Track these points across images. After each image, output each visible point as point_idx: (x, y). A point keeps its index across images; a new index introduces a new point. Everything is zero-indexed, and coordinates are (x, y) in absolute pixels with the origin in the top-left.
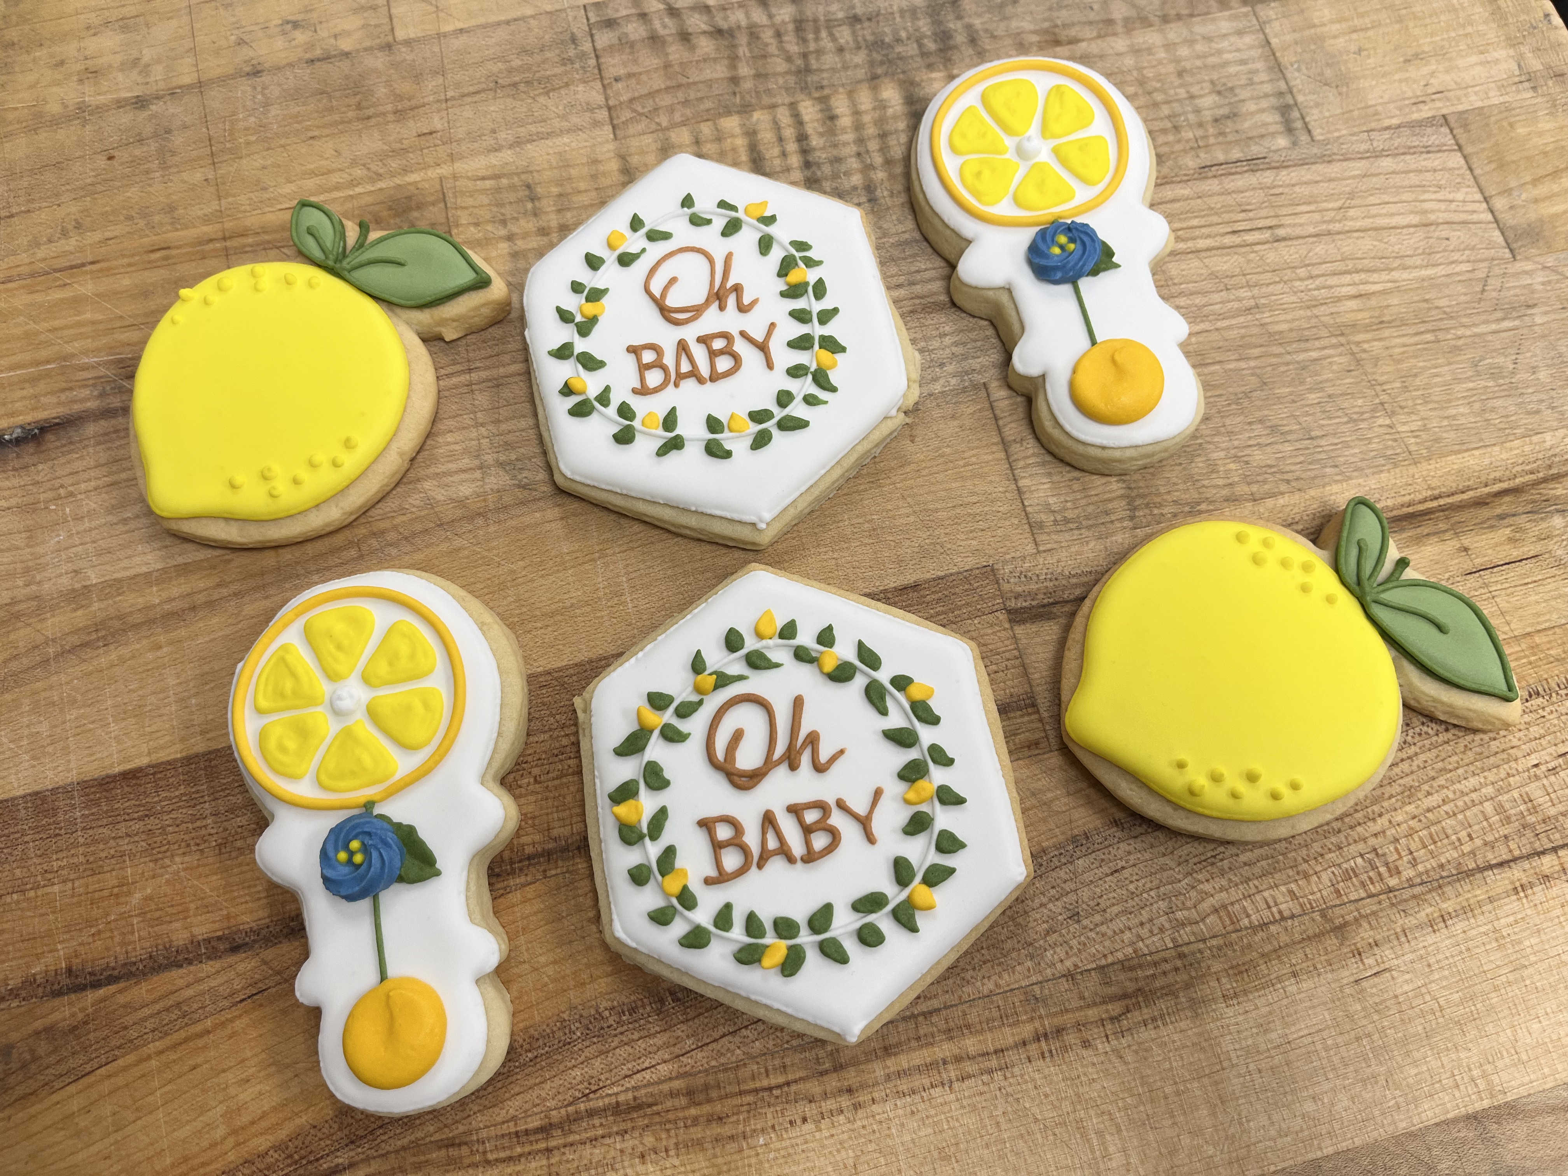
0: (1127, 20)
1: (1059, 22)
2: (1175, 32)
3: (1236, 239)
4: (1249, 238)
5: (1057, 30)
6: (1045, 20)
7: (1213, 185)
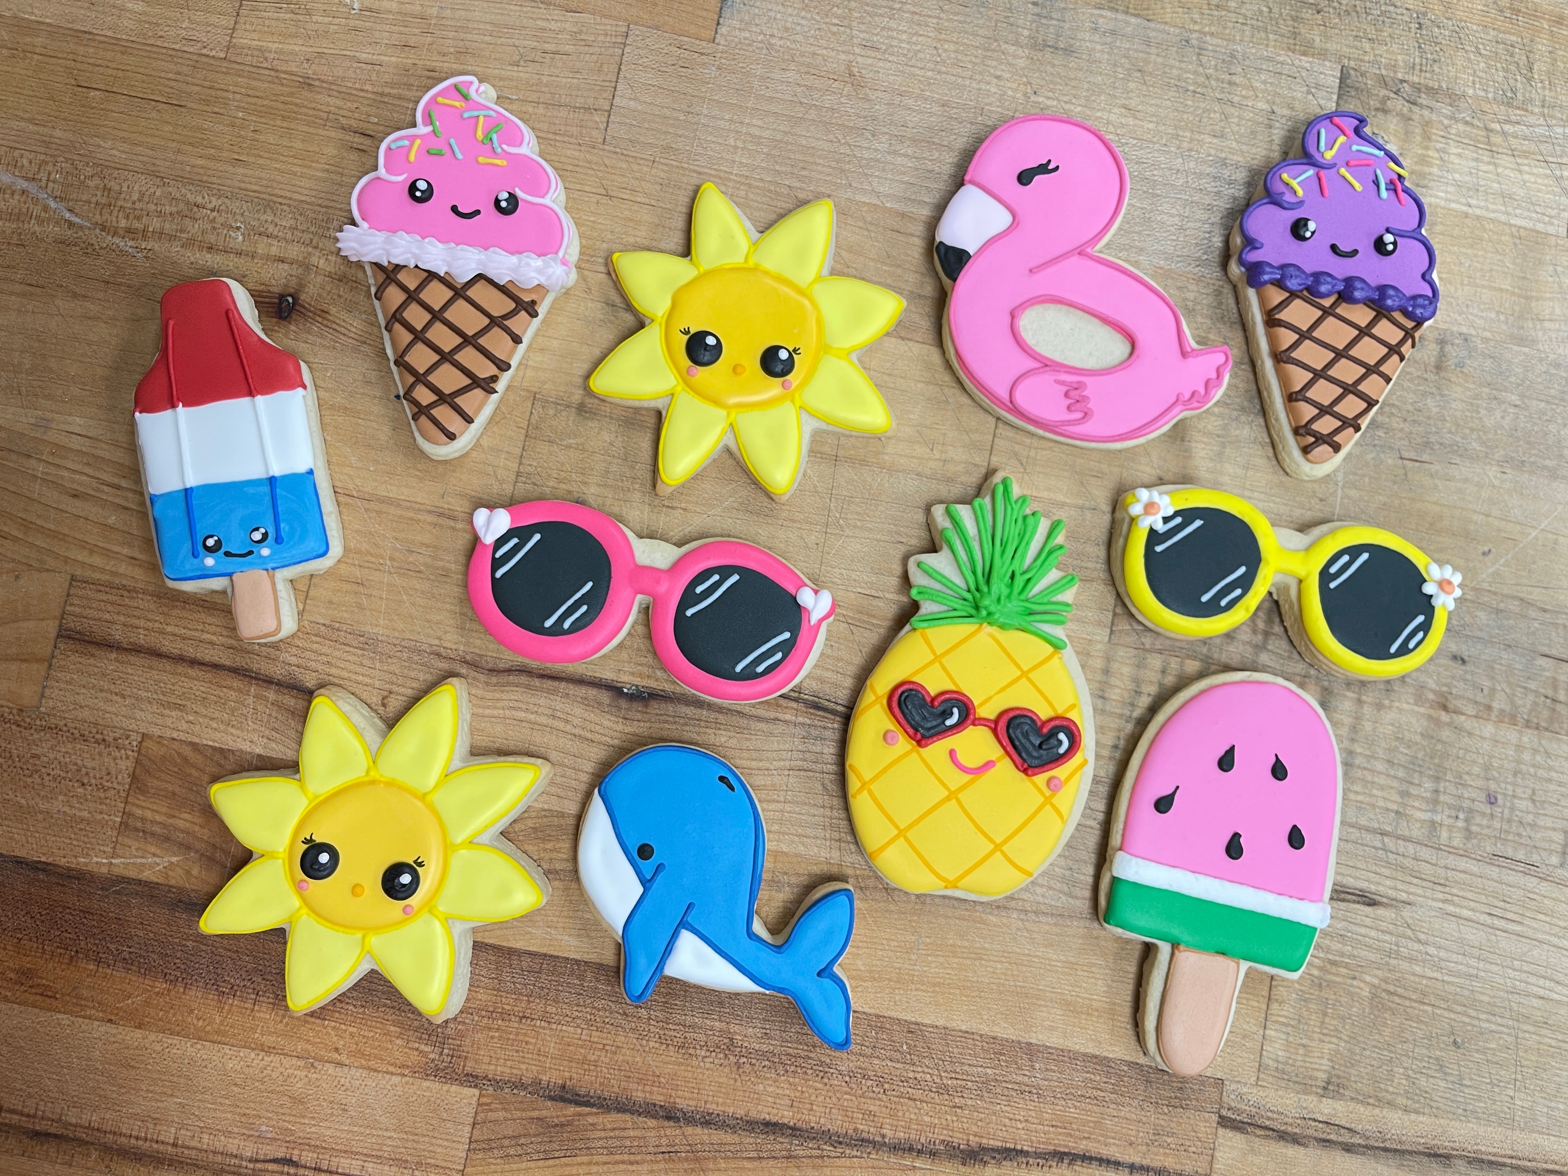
0: (1502, 711)
1: (1454, 691)
2: (1529, 738)
3: (1489, 920)
4: (1497, 922)
5: (1449, 697)
6: (1446, 685)
7: (1493, 872)
